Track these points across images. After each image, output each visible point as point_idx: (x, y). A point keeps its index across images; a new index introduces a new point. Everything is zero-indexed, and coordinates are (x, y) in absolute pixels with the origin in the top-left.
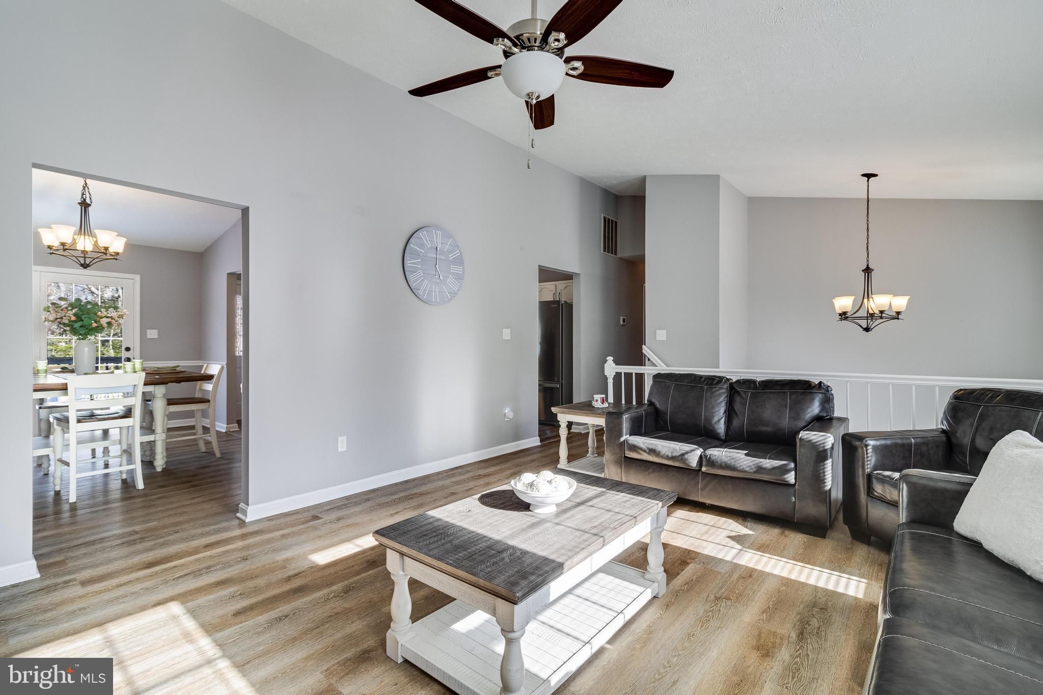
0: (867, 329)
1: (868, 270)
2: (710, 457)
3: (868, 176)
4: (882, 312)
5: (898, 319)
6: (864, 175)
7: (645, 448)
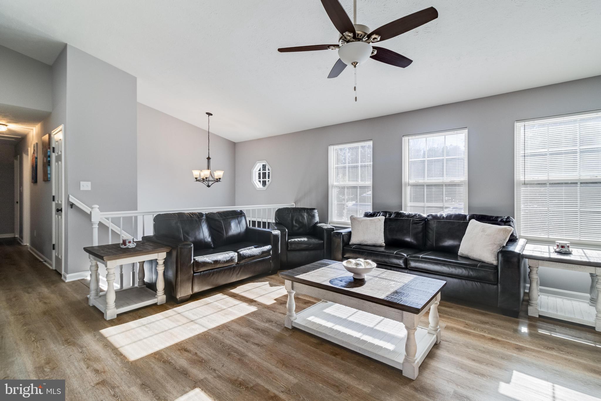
0: (209, 186)
1: (209, 158)
2: (243, 254)
3: (209, 114)
4: (206, 178)
5: (220, 181)
6: (207, 113)
7: (211, 261)
